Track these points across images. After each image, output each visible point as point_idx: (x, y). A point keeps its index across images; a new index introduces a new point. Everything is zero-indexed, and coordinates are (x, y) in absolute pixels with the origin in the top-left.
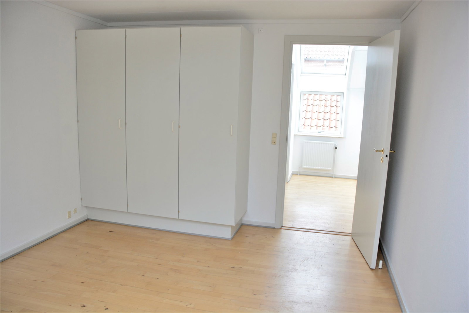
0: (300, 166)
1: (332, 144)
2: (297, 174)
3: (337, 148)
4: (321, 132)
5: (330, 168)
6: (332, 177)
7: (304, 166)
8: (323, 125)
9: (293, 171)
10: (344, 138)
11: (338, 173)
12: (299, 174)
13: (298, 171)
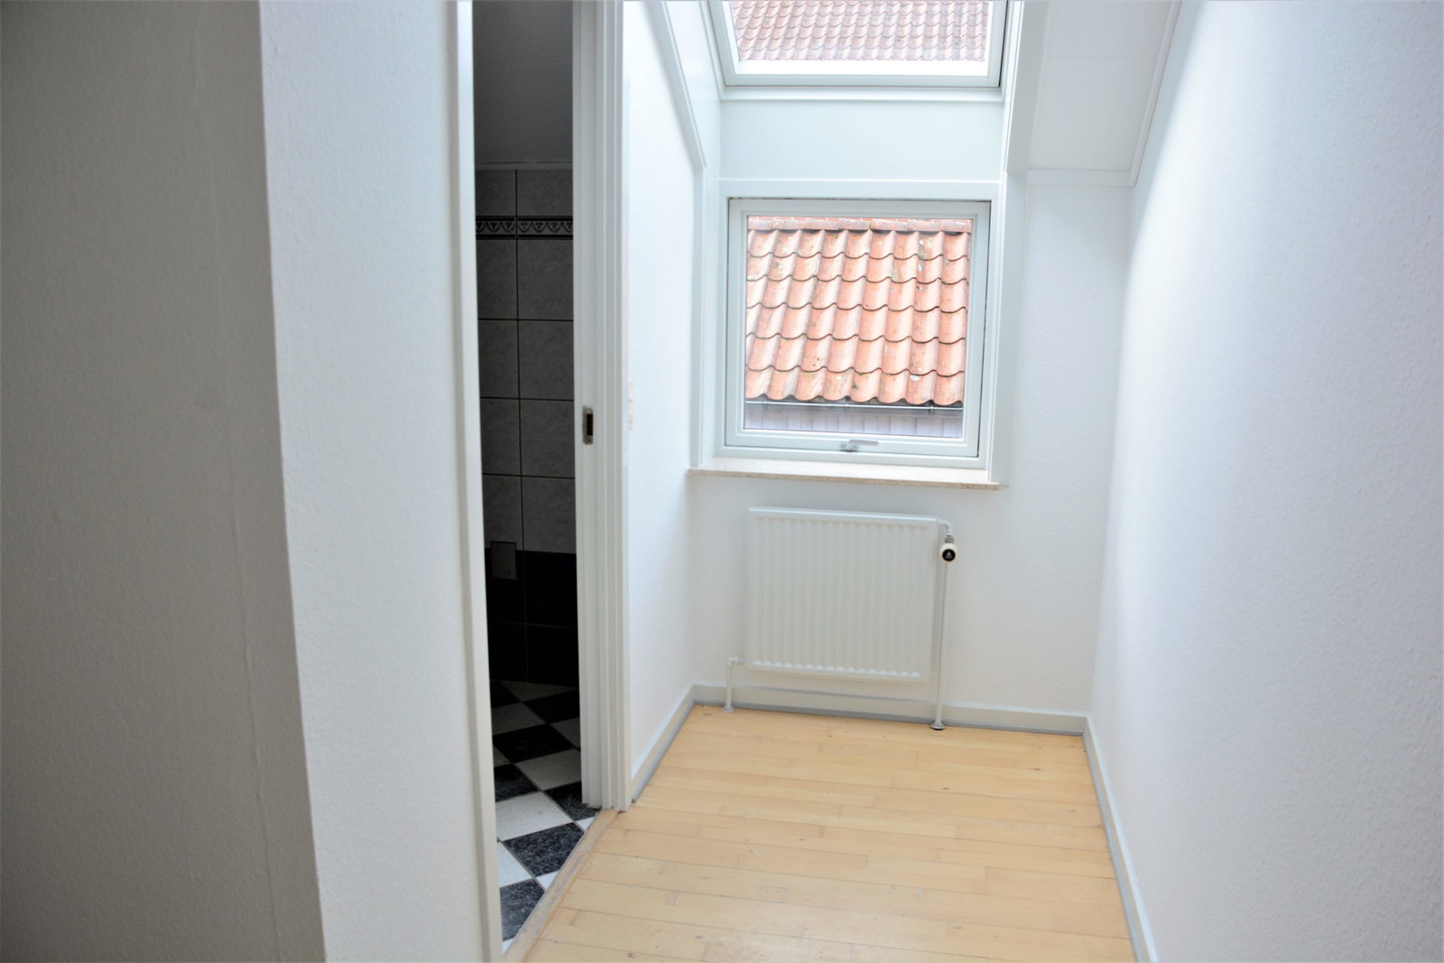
0: (736, 659)
1: (923, 527)
2: (722, 705)
3: (953, 554)
4: (862, 447)
5: (915, 675)
6: (929, 723)
7: (757, 663)
8: (911, 364)
9: (695, 688)
10: (995, 488)
11: (964, 700)
12: (729, 704)
13: (722, 684)
